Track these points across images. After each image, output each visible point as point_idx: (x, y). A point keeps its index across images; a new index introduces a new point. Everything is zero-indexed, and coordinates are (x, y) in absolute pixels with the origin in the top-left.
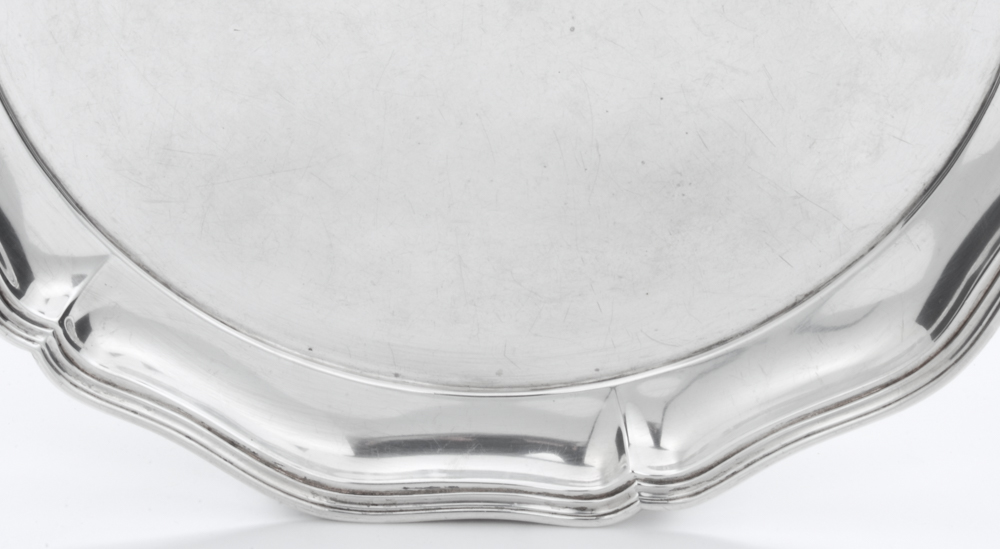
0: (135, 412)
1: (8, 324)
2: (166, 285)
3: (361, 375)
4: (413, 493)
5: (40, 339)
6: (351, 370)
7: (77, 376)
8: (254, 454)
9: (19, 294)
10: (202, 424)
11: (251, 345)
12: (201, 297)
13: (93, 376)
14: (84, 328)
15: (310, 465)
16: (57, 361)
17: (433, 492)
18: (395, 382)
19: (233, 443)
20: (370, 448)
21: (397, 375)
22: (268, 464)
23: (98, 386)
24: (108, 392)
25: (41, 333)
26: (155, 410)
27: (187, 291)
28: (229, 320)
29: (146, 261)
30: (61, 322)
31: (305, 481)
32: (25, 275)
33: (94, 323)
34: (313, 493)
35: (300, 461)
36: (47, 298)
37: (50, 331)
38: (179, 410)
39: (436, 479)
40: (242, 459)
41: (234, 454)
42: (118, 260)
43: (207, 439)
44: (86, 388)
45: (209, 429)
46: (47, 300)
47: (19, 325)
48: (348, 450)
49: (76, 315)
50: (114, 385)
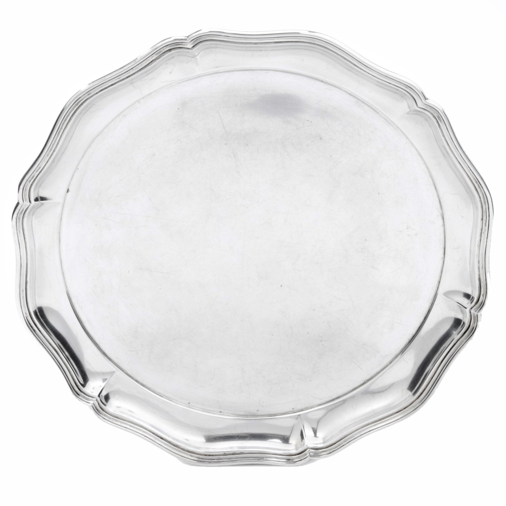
0: (126, 428)
1: (80, 397)
2: (137, 381)
3: (208, 412)
4: (227, 455)
5: (91, 402)
6: (204, 410)
7: (105, 415)
8: (169, 442)
9: (84, 386)
10: (150, 431)
11: (167, 402)
12: (149, 385)
13: (111, 415)
14: (107, 398)
15: (189, 445)
16: (97, 410)
17: (235, 454)
18: (220, 415)
19: (162, 438)
20: (211, 439)
21: (220, 412)
22: (174, 446)
23: (112, 419)
24: (116, 421)
25: (92, 400)
26: (133, 427)
27: (144, 383)
28: (159, 393)
29: (129, 373)
30: (99, 396)
31: (188, 451)
32: (85, 379)
33: (111, 396)
34: (191, 456)
35: (186, 444)
36: (94, 387)
37: (95, 399)
38: (142, 427)
39: (235, 450)
40: (165, 444)
41: (162, 442)
42: (119, 373)
43: (152, 437)
44: (108, 419)
45: (153, 433)
46: (94, 388)
47: (84, 397)
48: (204, 440)
49: (104, 394)
50: (118, 418)
